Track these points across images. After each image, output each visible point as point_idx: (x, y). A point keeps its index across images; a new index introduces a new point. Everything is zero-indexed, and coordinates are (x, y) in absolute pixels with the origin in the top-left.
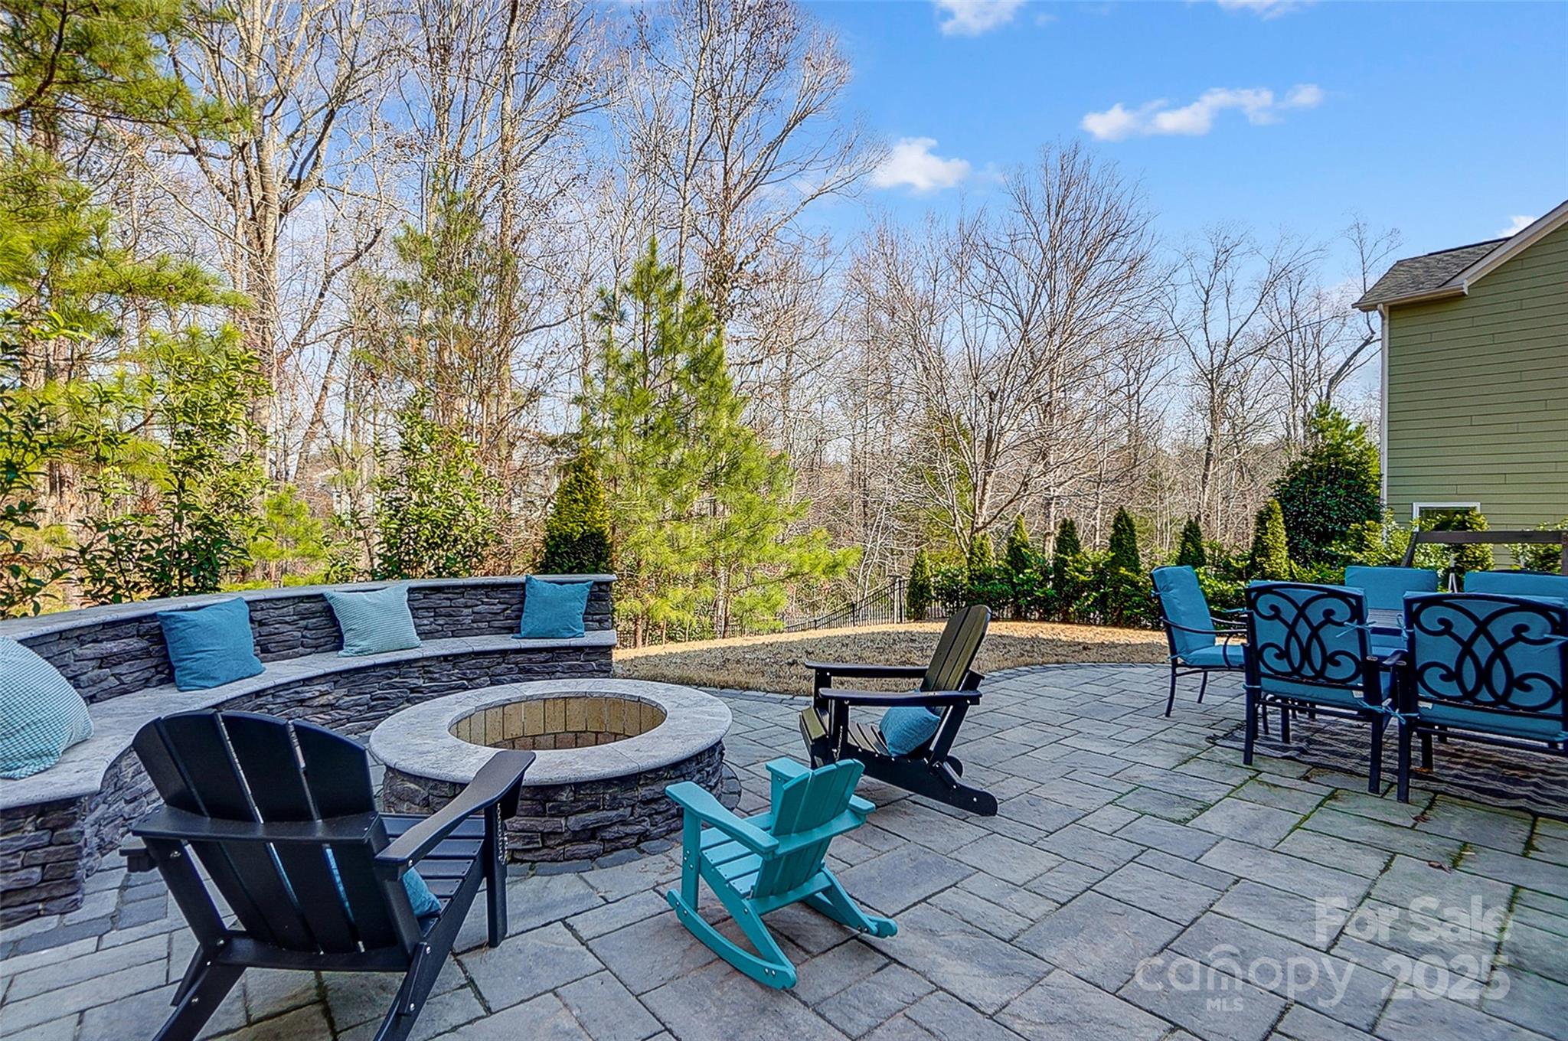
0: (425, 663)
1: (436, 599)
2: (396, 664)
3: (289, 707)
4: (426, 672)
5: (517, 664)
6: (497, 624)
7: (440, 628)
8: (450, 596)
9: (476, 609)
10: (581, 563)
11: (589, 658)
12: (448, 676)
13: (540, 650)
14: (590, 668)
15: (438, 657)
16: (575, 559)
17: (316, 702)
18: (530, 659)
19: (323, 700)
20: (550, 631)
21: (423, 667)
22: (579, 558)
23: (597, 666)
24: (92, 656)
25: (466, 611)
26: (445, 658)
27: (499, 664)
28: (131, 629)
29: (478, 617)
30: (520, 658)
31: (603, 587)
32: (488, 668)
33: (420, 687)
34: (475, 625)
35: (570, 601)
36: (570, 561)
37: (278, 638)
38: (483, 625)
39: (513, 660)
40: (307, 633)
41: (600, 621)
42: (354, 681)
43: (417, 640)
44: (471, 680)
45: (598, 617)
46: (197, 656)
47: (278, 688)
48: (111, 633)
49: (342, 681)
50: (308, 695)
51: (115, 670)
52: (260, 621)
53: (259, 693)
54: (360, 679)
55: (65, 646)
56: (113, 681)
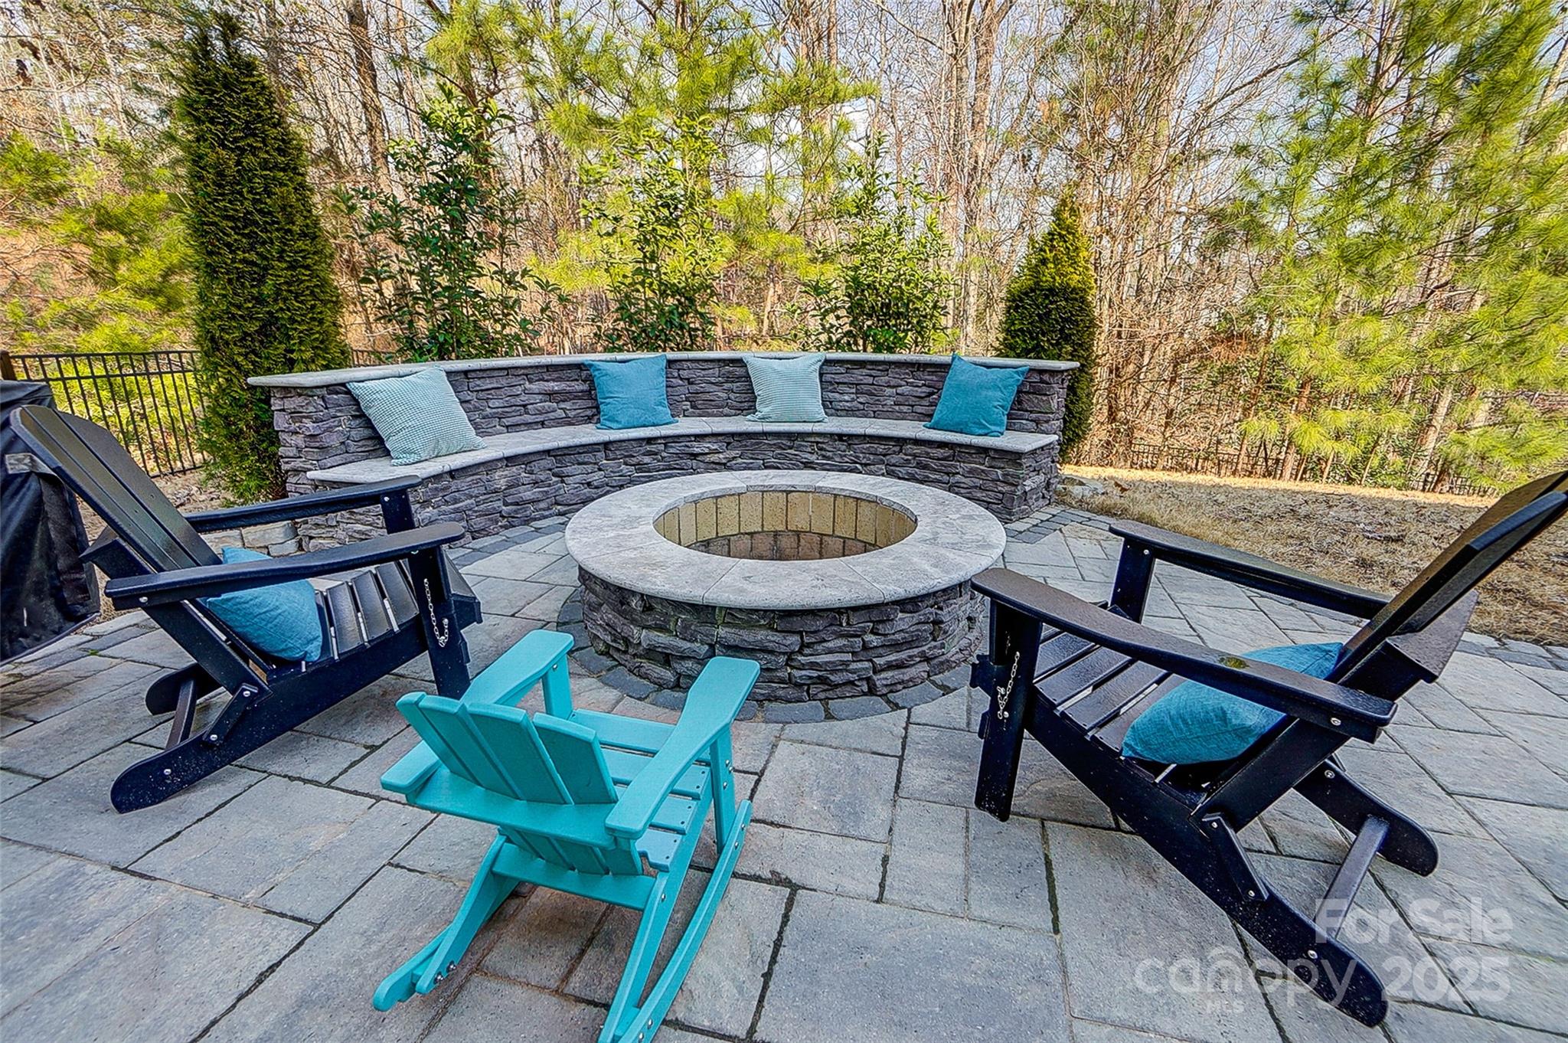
0: (818, 439)
1: (859, 375)
2: (789, 435)
3: (681, 458)
4: (821, 449)
5: (915, 456)
6: (919, 409)
7: (861, 407)
8: (873, 372)
9: (900, 390)
10: (1038, 345)
11: (994, 463)
12: (841, 456)
13: (942, 445)
14: (994, 477)
15: (832, 435)
16: (1032, 338)
17: (707, 458)
18: (928, 453)
19: (714, 458)
20: (959, 424)
21: (817, 443)
22: (1037, 338)
23: (1004, 475)
24: (537, 391)
25: (889, 391)
26: (840, 437)
27: (894, 452)
28: (574, 373)
29: (900, 399)
30: (917, 450)
31: (1046, 377)
32: (884, 455)
33: (812, 463)
34: (897, 408)
35: (988, 389)
36: (1025, 341)
37: (703, 397)
38: (905, 409)
39: (910, 451)
40: (732, 396)
41: (1037, 422)
42: (746, 446)
43: (821, 413)
44: (866, 465)
45: (1034, 416)
46: (607, 401)
47: (669, 440)
48: (555, 375)
49: (735, 444)
50: (698, 450)
51: (562, 405)
52: (688, 379)
53: (650, 440)
54: (753, 444)
55: (514, 381)
56: (560, 413)
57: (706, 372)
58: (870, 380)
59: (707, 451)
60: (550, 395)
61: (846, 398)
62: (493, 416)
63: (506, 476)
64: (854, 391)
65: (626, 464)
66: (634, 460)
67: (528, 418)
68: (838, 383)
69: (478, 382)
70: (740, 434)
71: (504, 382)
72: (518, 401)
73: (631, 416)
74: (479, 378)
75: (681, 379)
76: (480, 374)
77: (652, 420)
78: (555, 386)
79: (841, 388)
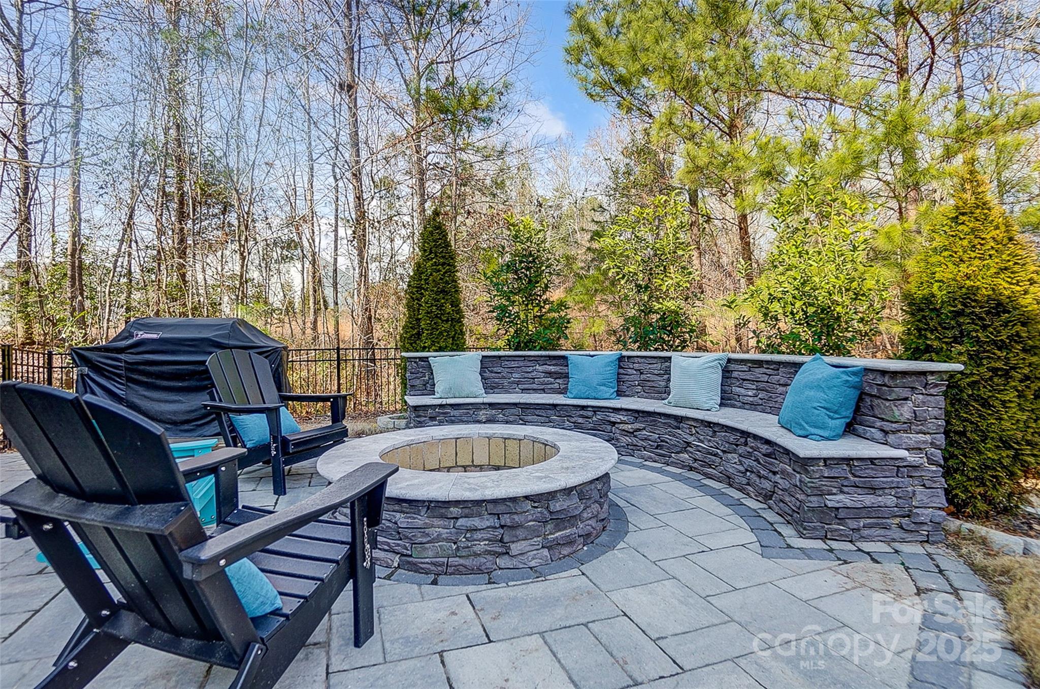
3: (604, 423)
17: (621, 427)
19: (625, 427)
21: (694, 426)
24: (542, 371)
26: (708, 423)
32: (736, 445)
47: (596, 409)
48: (554, 362)
49: (640, 418)
50: (613, 420)
51: (558, 381)
52: (639, 370)
53: (583, 408)
54: (651, 421)
55: (529, 364)
56: (557, 386)
57: (652, 366)
58: (766, 378)
59: (619, 421)
60: (550, 374)
61: (750, 393)
62: (513, 382)
63: (487, 414)
64: (754, 387)
65: (568, 420)
66: (573, 420)
67: (535, 386)
68: (744, 380)
69: (507, 363)
70: (643, 412)
71: (521, 364)
72: (530, 375)
73: (580, 390)
74: (508, 361)
75: (636, 370)
76: (507, 358)
77: (594, 394)
78: (552, 369)
79: (745, 384)
